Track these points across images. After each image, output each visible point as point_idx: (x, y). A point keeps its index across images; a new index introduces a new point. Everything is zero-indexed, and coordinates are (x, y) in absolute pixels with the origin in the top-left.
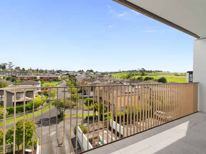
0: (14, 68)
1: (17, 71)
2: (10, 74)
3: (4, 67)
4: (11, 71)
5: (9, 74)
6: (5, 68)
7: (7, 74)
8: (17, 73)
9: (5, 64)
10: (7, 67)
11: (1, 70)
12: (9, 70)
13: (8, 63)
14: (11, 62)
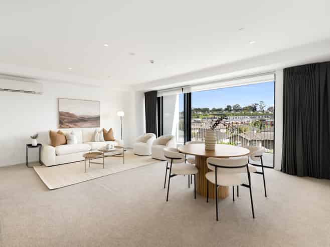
0: (266, 109)
1: (270, 113)
2: (261, 117)
3: (254, 109)
4: (262, 113)
5: (259, 117)
6: (256, 110)
7: (257, 117)
8: (270, 116)
9: (256, 104)
10: (258, 108)
11: (252, 112)
12: (260, 113)
13: (259, 103)
14: (262, 102)
